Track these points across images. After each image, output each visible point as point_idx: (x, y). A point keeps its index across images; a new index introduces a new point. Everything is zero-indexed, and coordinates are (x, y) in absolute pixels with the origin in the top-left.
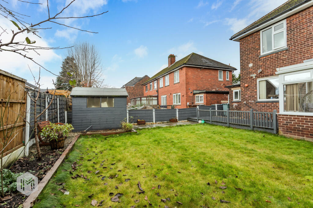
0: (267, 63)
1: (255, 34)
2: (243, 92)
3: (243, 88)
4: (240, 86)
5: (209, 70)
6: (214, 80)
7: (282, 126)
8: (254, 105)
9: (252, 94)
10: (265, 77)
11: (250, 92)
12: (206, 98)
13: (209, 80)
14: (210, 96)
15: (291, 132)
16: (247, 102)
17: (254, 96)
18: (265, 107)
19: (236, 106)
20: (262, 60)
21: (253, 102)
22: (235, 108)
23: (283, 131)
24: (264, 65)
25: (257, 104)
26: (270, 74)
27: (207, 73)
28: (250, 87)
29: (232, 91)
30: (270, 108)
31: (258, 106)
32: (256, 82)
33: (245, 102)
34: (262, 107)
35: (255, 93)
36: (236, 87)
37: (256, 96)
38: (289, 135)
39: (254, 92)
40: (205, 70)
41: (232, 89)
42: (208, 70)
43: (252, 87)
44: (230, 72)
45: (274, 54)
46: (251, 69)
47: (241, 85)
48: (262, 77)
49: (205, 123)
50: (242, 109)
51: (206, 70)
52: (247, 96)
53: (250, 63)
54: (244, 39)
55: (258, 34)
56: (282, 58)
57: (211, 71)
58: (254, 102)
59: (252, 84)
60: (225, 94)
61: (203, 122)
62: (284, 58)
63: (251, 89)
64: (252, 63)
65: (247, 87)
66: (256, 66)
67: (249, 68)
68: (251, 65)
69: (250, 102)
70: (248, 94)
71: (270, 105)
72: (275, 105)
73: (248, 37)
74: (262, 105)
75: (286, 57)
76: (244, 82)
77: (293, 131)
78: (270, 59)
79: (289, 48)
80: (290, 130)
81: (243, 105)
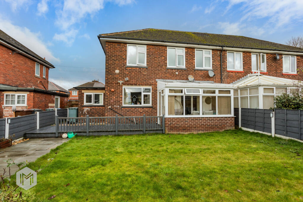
0: (132, 74)
1: (122, 44)
2: (108, 96)
3: (108, 92)
4: (104, 90)
5: (25, 58)
6: (30, 73)
7: (168, 127)
8: (119, 110)
9: (118, 99)
10: (130, 86)
11: (115, 97)
12: (34, 99)
13: (24, 72)
14: (38, 96)
15: (173, 130)
16: (111, 107)
17: (120, 102)
18: (129, 111)
19: (87, 111)
20: (128, 70)
21: (118, 106)
22: (86, 113)
23: (168, 130)
24: (130, 75)
25: (122, 109)
26: (134, 84)
27: (21, 60)
28: (115, 92)
29: (83, 93)
30: (133, 113)
31: (124, 111)
32: (122, 88)
33: (110, 107)
34: (127, 111)
35: (121, 99)
36: (89, 90)
37: (121, 102)
38: (172, 132)
39: (119, 98)
40: (19, 55)
41: (83, 91)
42: (23, 57)
43: (118, 92)
44: (47, 69)
45: (138, 68)
46: (118, 75)
47: (106, 89)
48: (127, 85)
49: (76, 136)
50: (106, 114)
51: (21, 56)
52: (112, 101)
53: (116, 69)
54: (111, 44)
55: (125, 46)
56: (143, 73)
57: (27, 60)
58: (120, 107)
59: (118, 90)
60: (52, 95)
61: (72, 135)
62: (145, 73)
63: (117, 95)
64: (119, 69)
65: (113, 92)
66: (122, 73)
67: (115, 73)
68: (117, 71)
69: (115, 107)
70: (113, 99)
71: (133, 110)
72: (138, 110)
73: (115, 44)
74: (127, 110)
75: (146, 73)
76: (109, 87)
77: (174, 129)
78: (135, 71)
79: (148, 68)
80: (172, 128)
81: (108, 110)
